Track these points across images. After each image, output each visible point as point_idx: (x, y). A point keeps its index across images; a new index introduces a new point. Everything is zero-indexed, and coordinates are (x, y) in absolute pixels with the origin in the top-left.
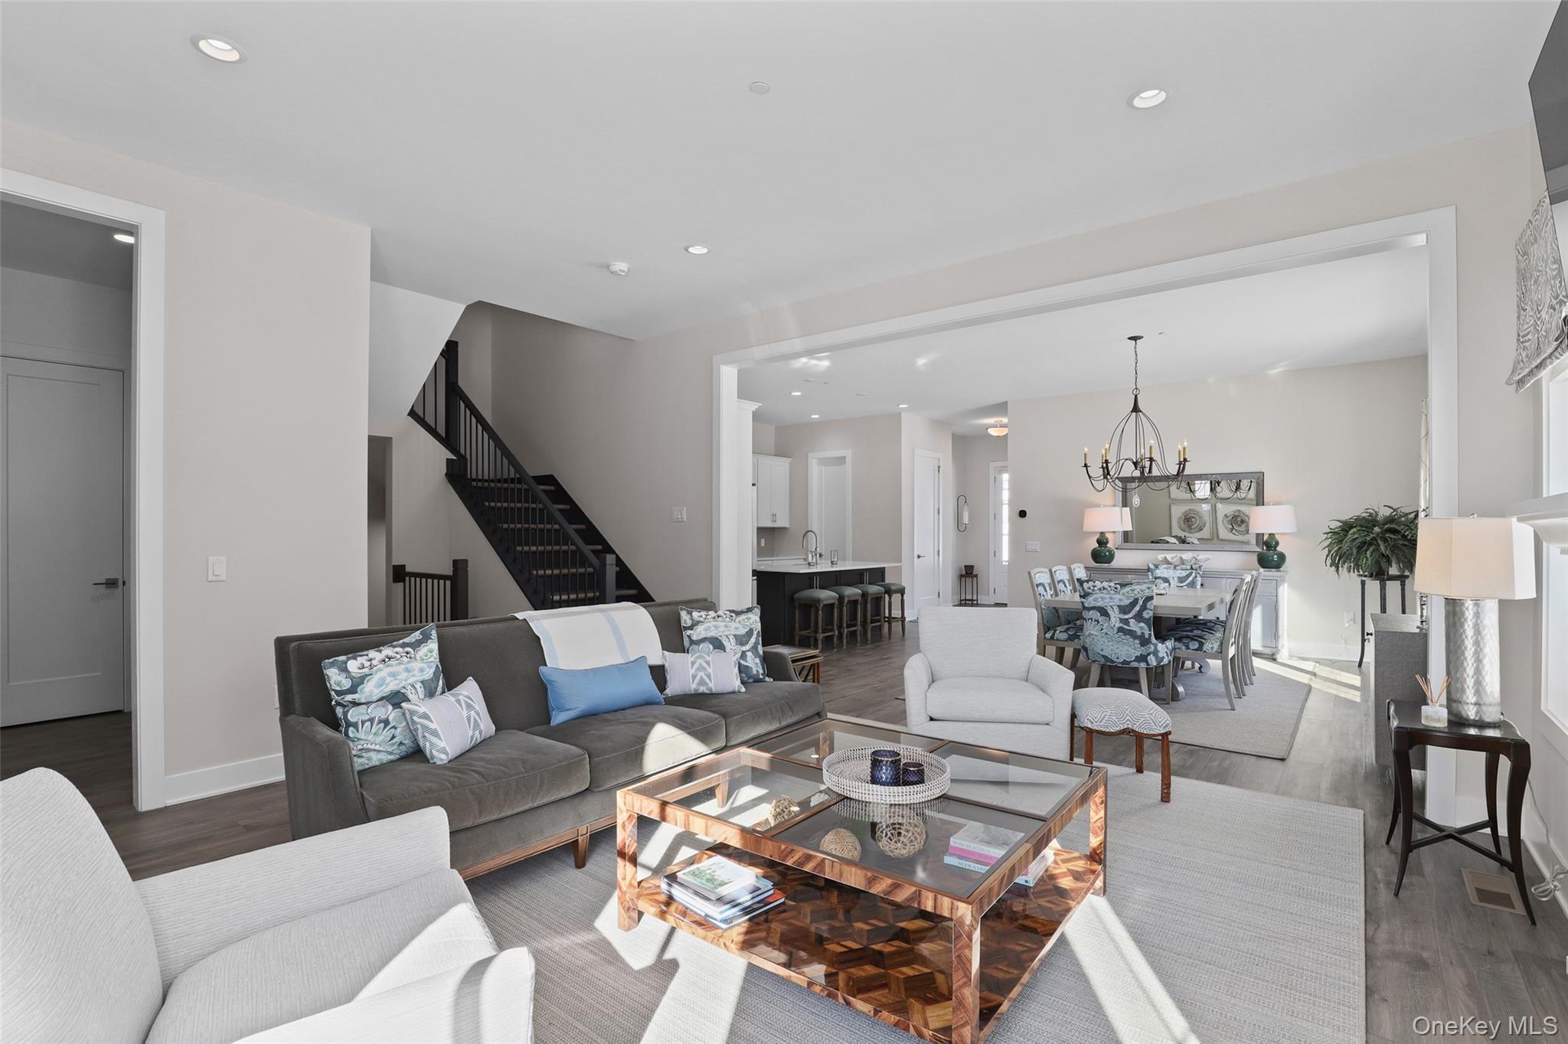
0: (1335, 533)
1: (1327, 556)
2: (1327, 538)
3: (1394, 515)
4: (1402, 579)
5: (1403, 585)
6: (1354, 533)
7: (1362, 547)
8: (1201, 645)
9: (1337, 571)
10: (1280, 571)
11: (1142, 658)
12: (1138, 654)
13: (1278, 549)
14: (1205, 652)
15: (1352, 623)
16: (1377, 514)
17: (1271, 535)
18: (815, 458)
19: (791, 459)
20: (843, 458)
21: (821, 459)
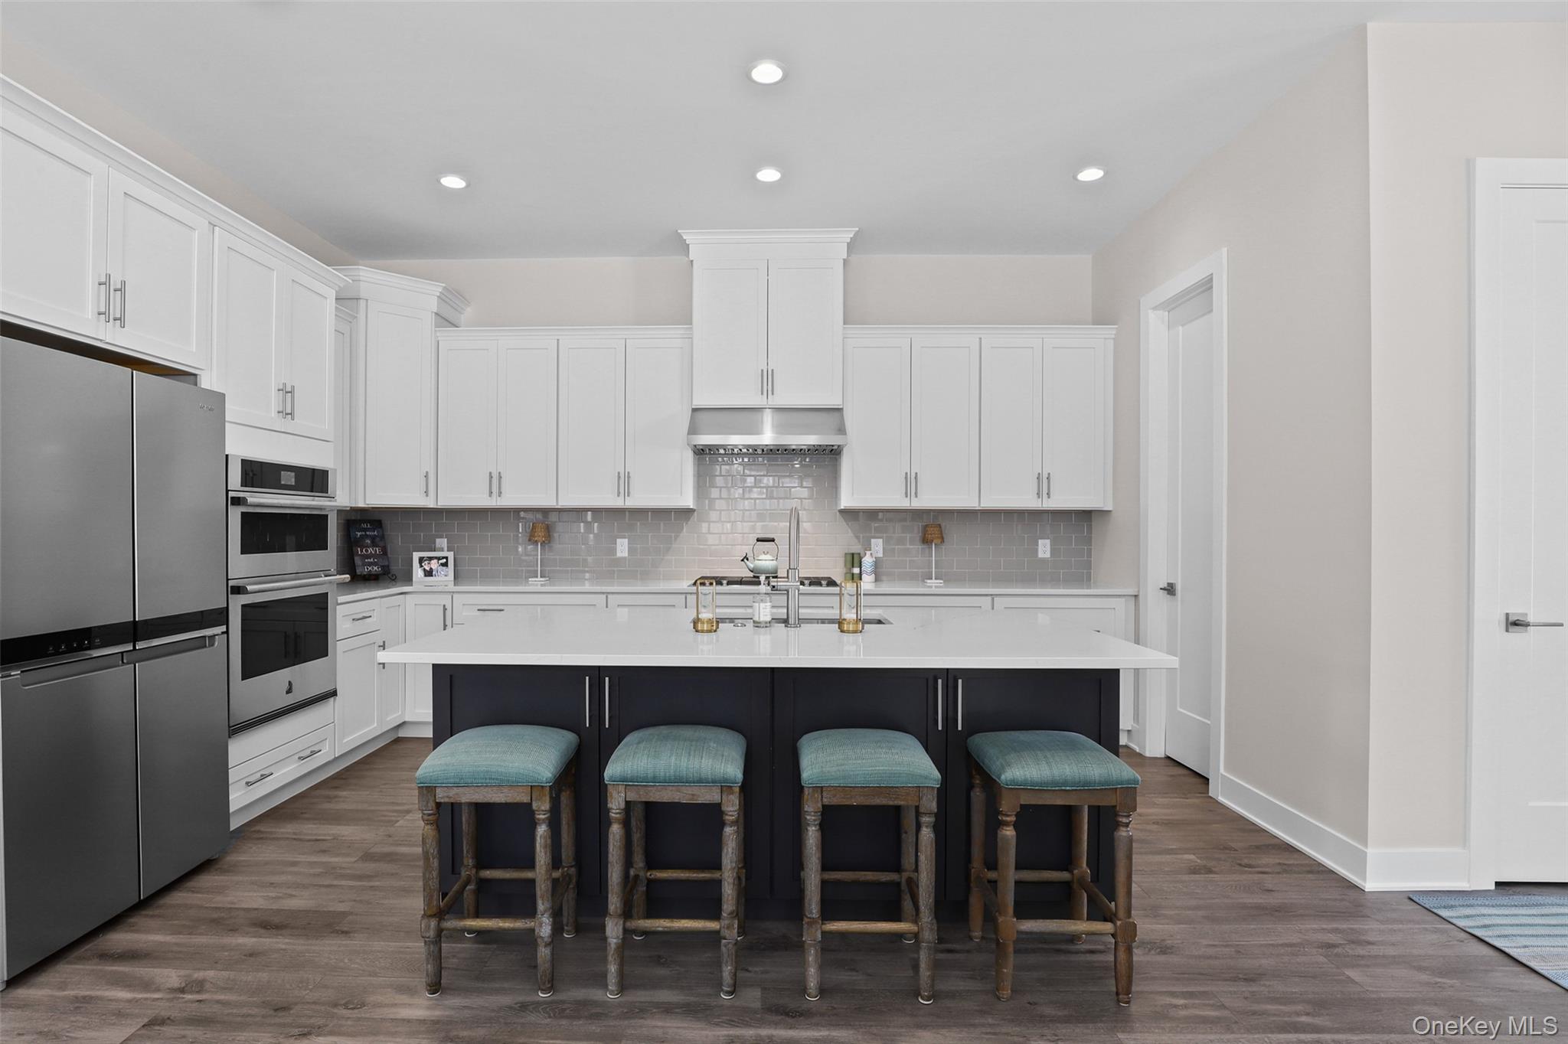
18: (1155, 308)
19: (1116, 326)
20: (1206, 285)
21: (1166, 305)
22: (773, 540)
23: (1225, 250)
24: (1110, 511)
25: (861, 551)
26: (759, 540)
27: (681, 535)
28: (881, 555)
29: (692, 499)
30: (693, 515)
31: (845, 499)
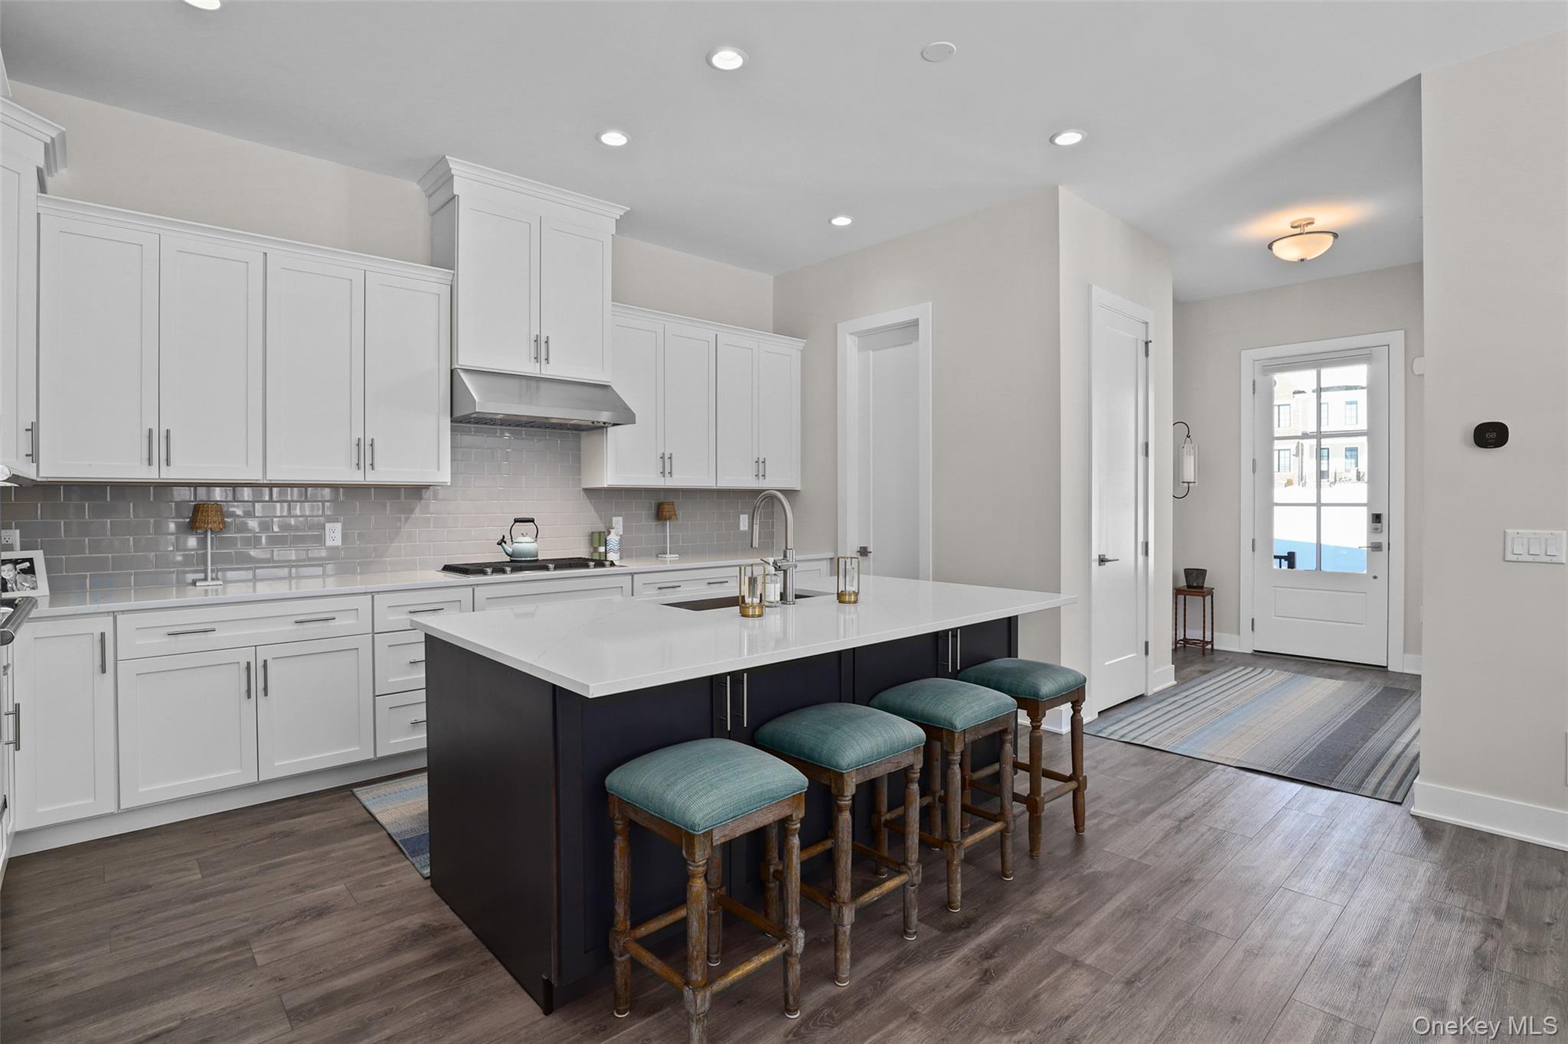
18: (851, 334)
19: (805, 341)
20: (915, 323)
21: (862, 335)
22: (532, 521)
23: (931, 304)
25: (603, 529)
26: (516, 521)
27: (413, 516)
28: (622, 533)
29: (444, 476)
30: (426, 494)
31: (609, 478)
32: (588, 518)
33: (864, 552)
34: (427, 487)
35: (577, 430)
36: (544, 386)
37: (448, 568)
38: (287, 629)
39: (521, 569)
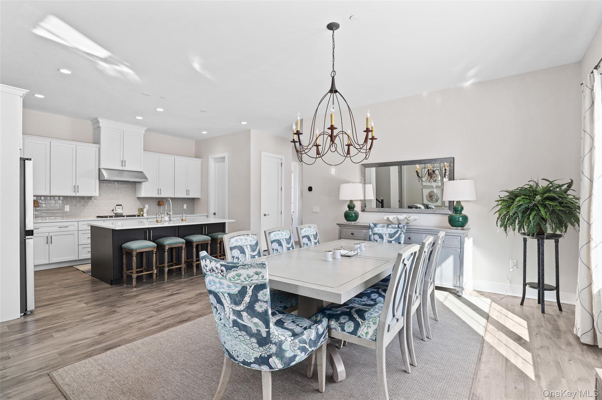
0: (504, 201)
1: (498, 219)
2: (498, 205)
3: (551, 187)
4: (555, 237)
5: (557, 242)
6: (519, 201)
7: (526, 211)
8: (357, 326)
9: (506, 230)
10: (463, 230)
11: (263, 360)
12: (258, 355)
13: (463, 212)
14: (359, 337)
15: (515, 268)
16: (537, 185)
17: (459, 202)
18: (212, 158)
19: (202, 159)
20: (224, 157)
21: (215, 159)
22: (121, 205)
23: (227, 153)
24: (200, 198)
25: (143, 208)
26: (117, 205)
27: (89, 204)
28: (148, 209)
29: (97, 194)
30: (93, 198)
31: (143, 194)
32: (139, 205)
33: (215, 214)
34: (93, 197)
35: (135, 183)
36: (124, 172)
37: (98, 217)
38: (57, 229)
39: (117, 217)
